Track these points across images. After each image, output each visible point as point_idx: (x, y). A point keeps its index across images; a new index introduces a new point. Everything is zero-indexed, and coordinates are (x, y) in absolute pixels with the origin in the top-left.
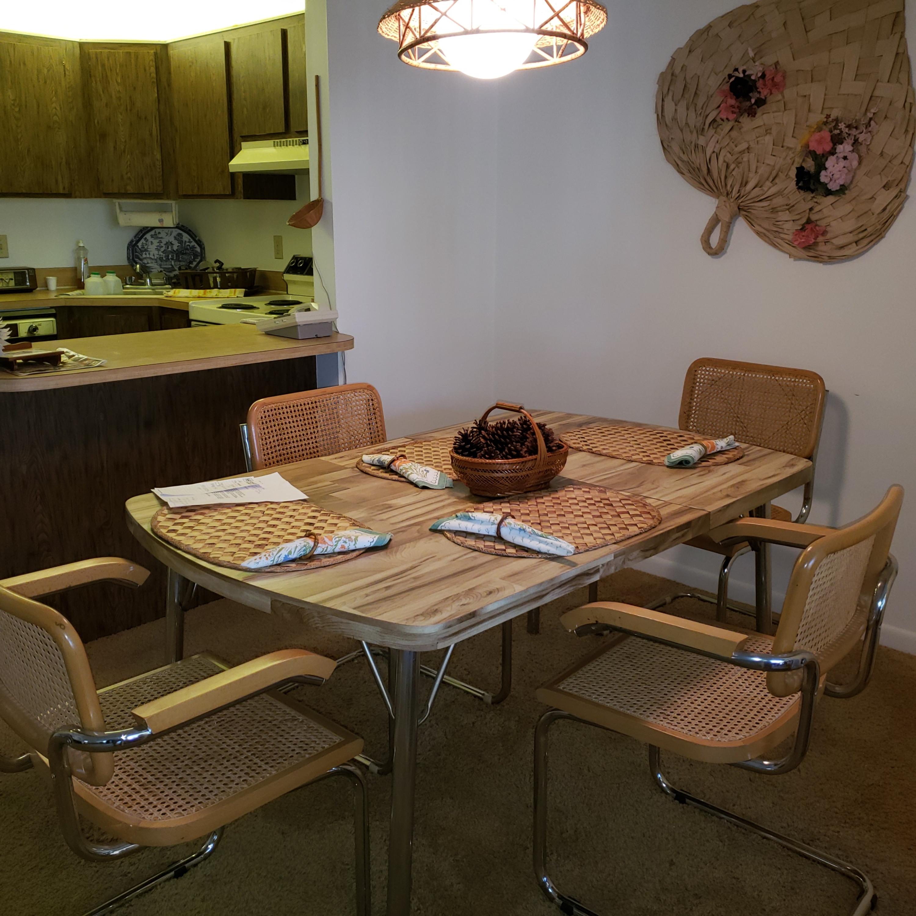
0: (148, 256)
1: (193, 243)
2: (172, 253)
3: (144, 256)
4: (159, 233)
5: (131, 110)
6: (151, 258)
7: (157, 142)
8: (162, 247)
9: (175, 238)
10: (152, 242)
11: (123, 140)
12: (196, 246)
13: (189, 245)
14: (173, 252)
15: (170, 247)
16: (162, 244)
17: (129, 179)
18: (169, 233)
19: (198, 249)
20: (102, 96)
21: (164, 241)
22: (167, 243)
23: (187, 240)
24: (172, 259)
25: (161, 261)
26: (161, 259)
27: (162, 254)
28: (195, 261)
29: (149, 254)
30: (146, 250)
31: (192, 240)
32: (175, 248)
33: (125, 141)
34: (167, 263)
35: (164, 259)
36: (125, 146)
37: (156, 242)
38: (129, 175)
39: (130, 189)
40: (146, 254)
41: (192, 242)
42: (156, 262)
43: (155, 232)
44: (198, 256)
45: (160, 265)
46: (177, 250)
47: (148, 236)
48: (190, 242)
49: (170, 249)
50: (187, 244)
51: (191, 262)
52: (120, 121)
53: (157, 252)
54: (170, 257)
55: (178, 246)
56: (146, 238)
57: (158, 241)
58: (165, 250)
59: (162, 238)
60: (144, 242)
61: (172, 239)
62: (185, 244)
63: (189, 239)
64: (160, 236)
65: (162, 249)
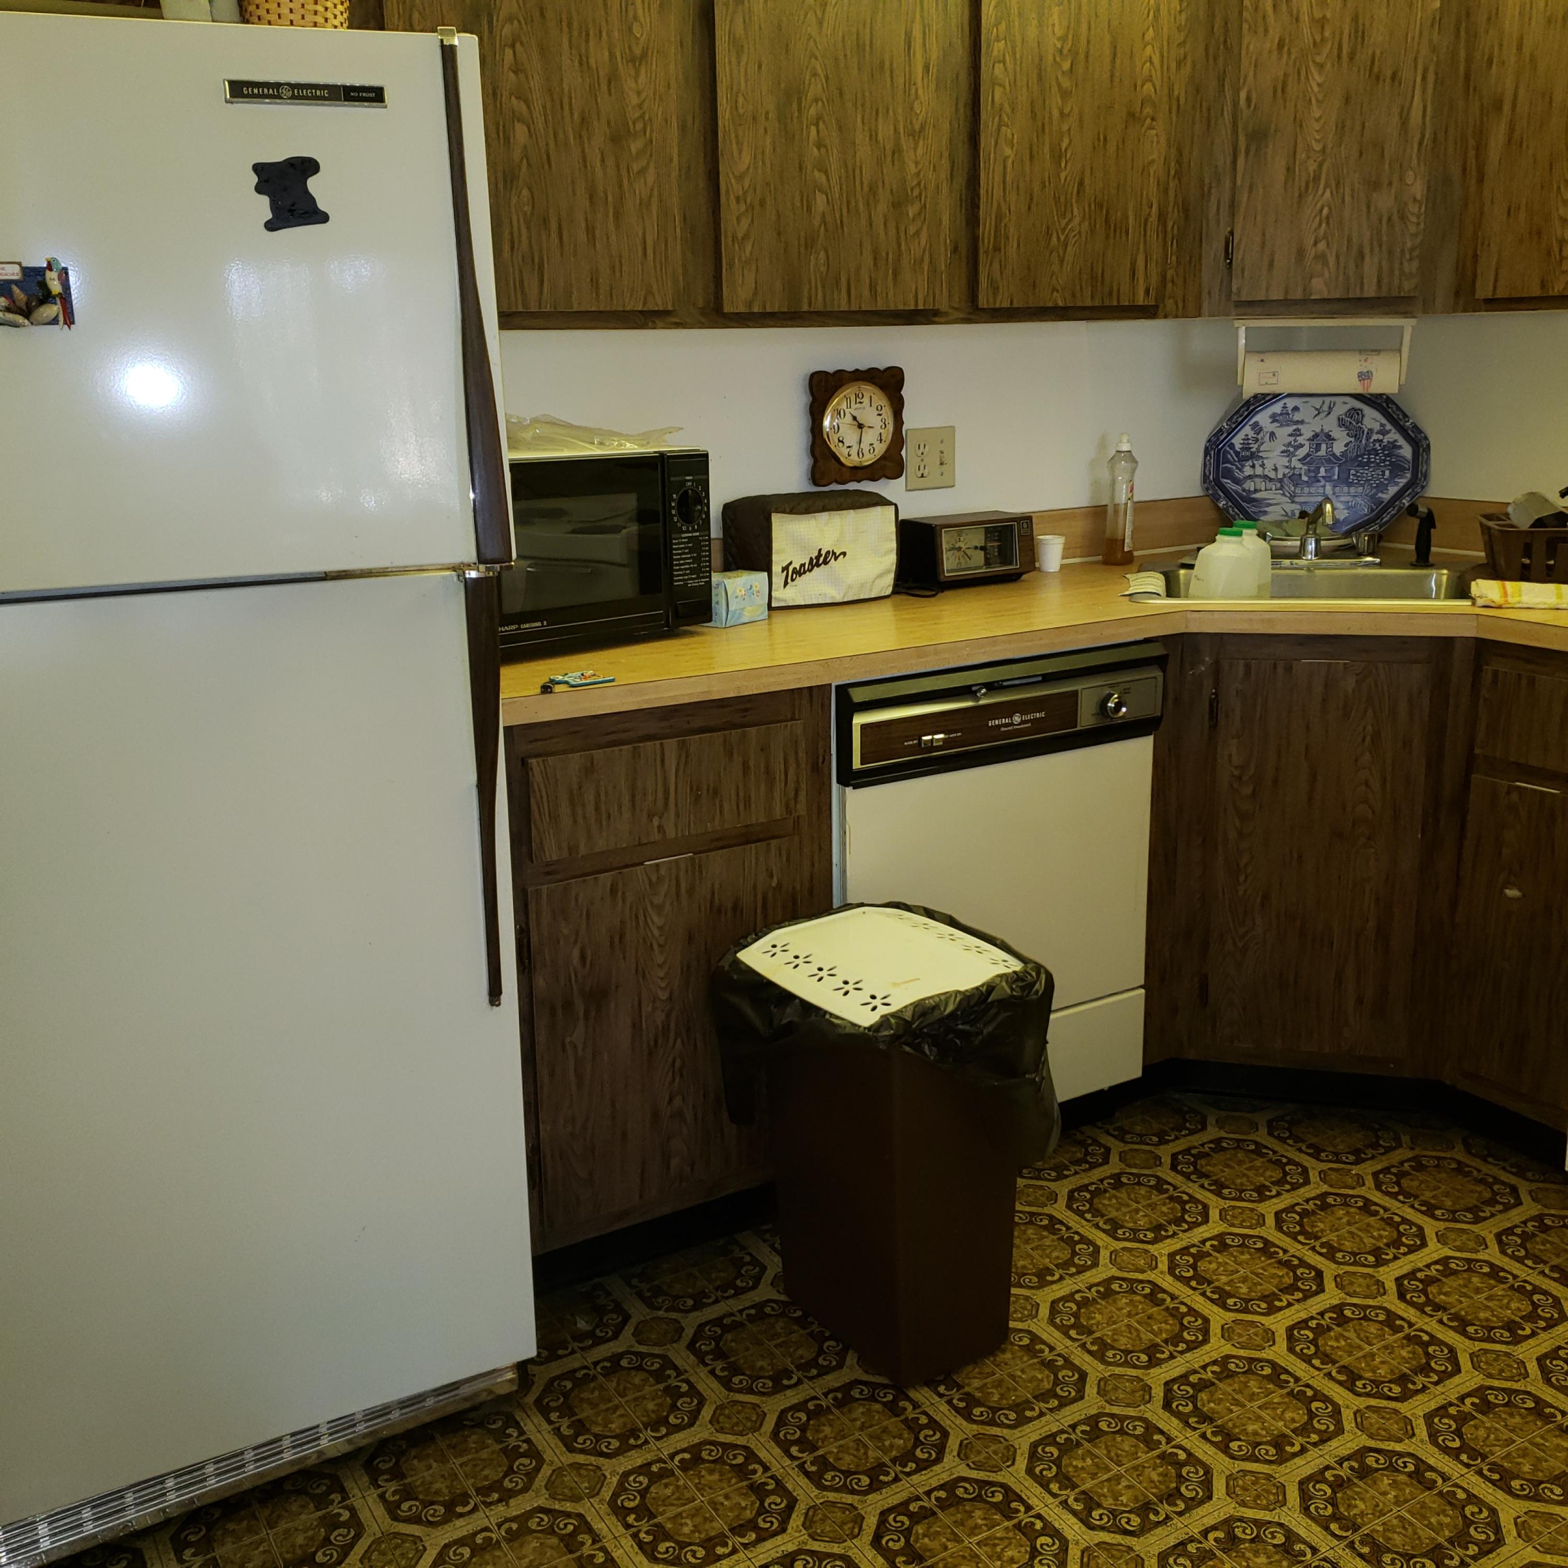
0: (1259, 471)
1: (1394, 436)
2: (1329, 461)
3: (1248, 471)
4: (1296, 409)
5: (1352, 57)
6: (1265, 477)
7: (1420, 143)
8: (1302, 446)
9: (1341, 423)
10: (1272, 435)
11: (1317, 147)
12: (1401, 441)
13: (1381, 441)
14: (1332, 459)
15: (1324, 447)
16: (1300, 440)
17: (1321, 258)
18: (1325, 408)
19: (1407, 451)
20: (1271, 18)
21: (1307, 433)
22: (1316, 436)
23: (1377, 427)
24: (1328, 479)
25: (1296, 485)
26: (1295, 478)
27: (1299, 465)
28: (1397, 484)
29: (1263, 465)
30: (1254, 456)
31: (1389, 427)
32: (1338, 448)
33: (1324, 150)
34: (1313, 490)
35: (1305, 478)
36: (1320, 165)
37: (1283, 433)
38: (1322, 246)
39: (1319, 288)
40: (1253, 466)
41: (1389, 432)
42: (1281, 488)
43: (1285, 407)
44: (1403, 469)
45: (1292, 498)
46: (1344, 454)
47: (1263, 418)
48: (1383, 432)
49: (1323, 452)
50: (1375, 437)
51: (1382, 487)
52: (1316, 89)
53: (1285, 461)
54: (1322, 472)
55: (1346, 445)
56: (1256, 424)
57: (1290, 429)
58: (1308, 455)
59: (1302, 422)
60: (1251, 434)
61: (1330, 424)
62: (1368, 439)
63: (1382, 425)
64: (1297, 416)
65: (1302, 452)
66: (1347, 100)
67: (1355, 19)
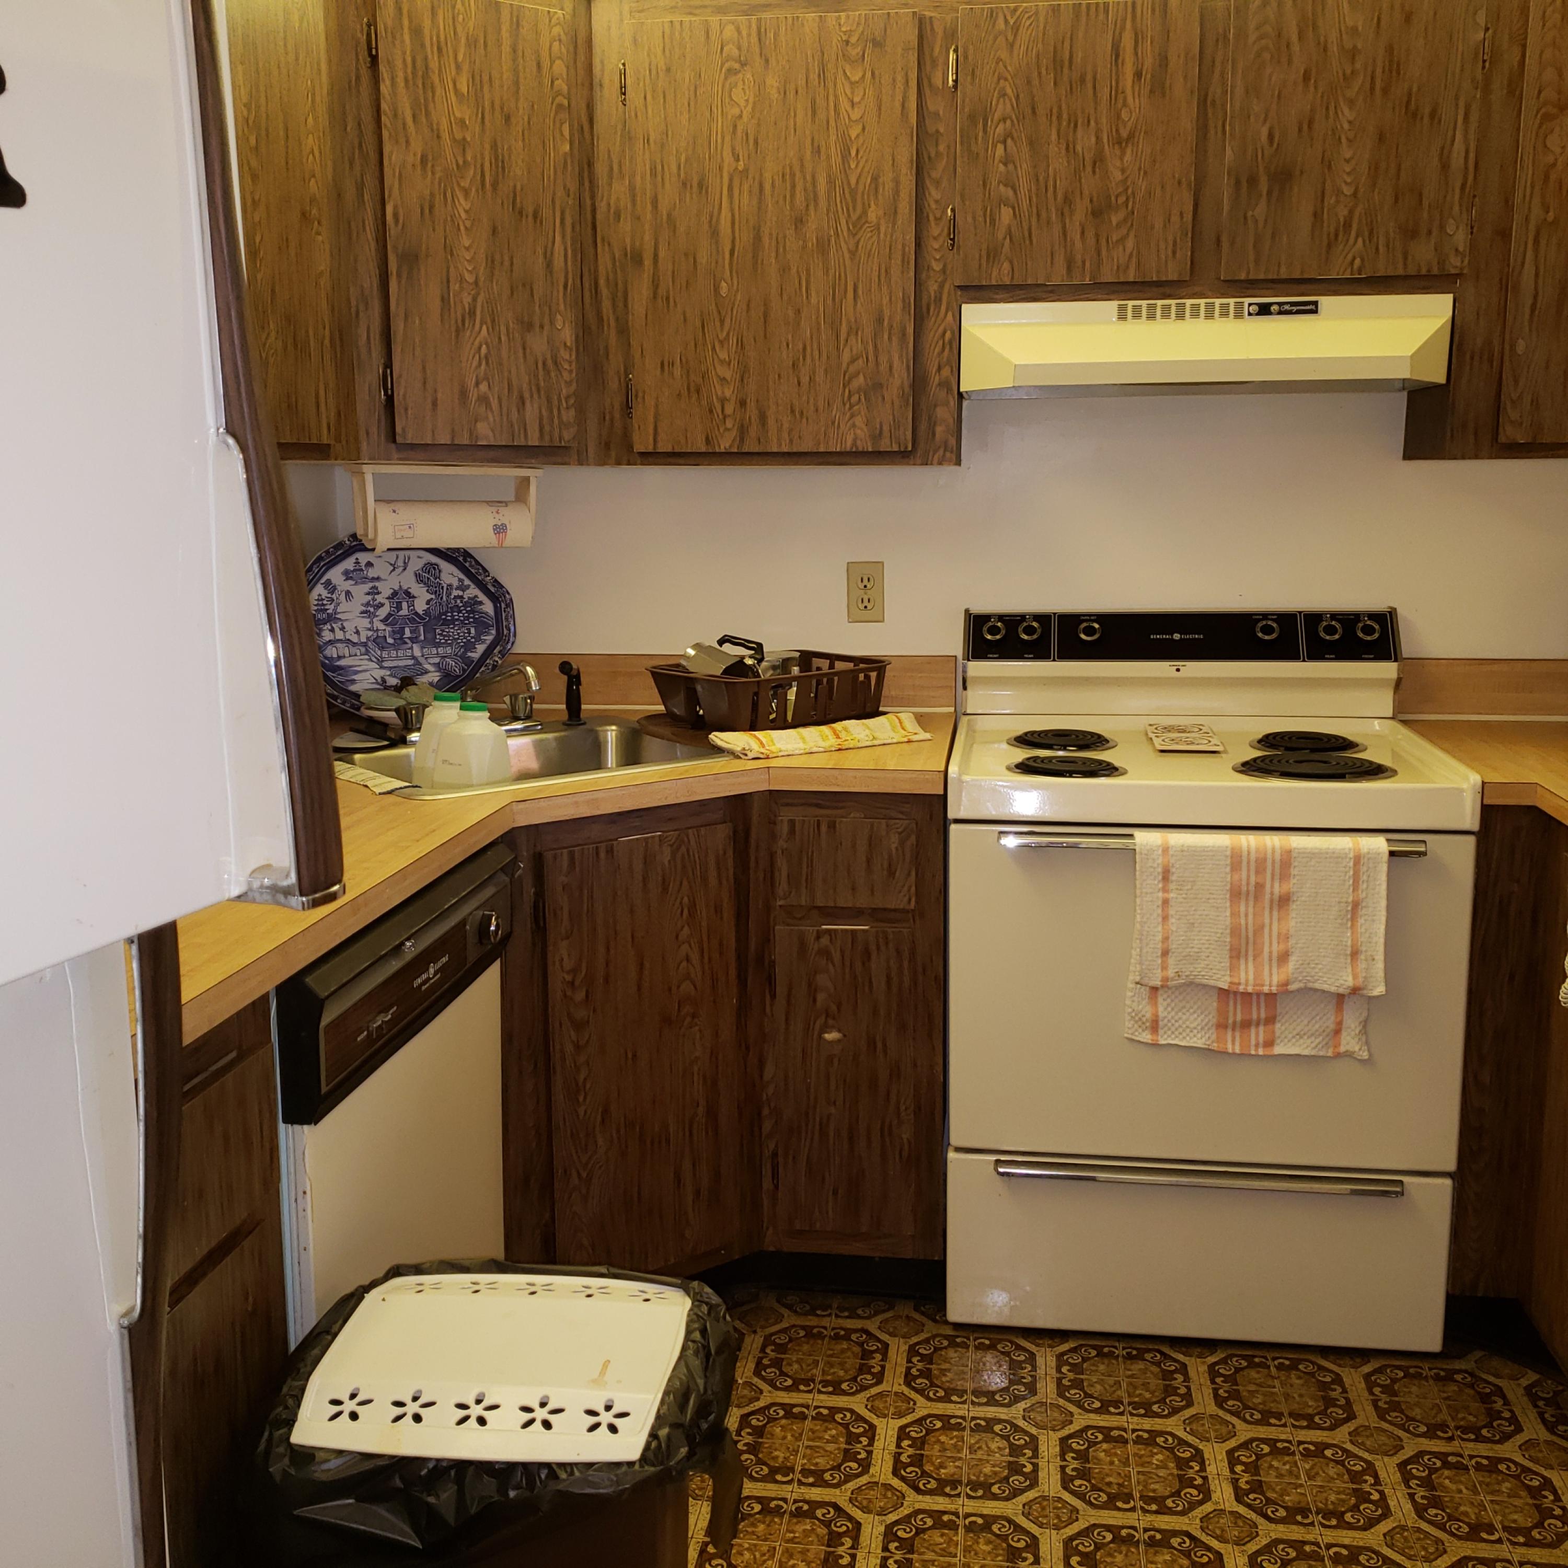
0: (339, 635)
1: (473, 591)
2: (412, 621)
3: (327, 635)
4: (369, 564)
5: (495, 185)
6: (348, 641)
8: (382, 605)
9: (419, 578)
10: (348, 593)
11: (470, 278)
12: (482, 597)
13: (461, 597)
14: (415, 618)
15: (405, 605)
16: (379, 599)
17: (483, 400)
18: (400, 563)
19: (488, 607)
20: (412, 129)
21: (386, 590)
22: (395, 593)
23: (455, 583)
24: (414, 640)
25: (382, 649)
26: (379, 642)
27: (382, 626)
28: (484, 642)
29: (343, 629)
30: (332, 618)
31: (467, 582)
32: (420, 607)
33: (476, 283)
34: (400, 653)
35: (390, 641)
36: (475, 299)
37: (360, 592)
38: (483, 387)
39: (486, 433)
40: (332, 630)
41: (468, 587)
42: (367, 653)
43: (357, 563)
44: (488, 626)
45: (380, 661)
46: (427, 612)
47: (335, 575)
48: (463, 588)
49: (405, 611)
50: (455, 593)
51: (470, 646)
53: (365, 623)
54: (407, 633)
55: (428, 602)
56: (328, 582)
57: (367, 587)
58: (389, 615)
59: (378, 579)
60: (325, 594)
61: (408, 581)
62: (449, 595)
63: (460, 580)
64: (372, 573)
65: (383, 612)
66: (494, 231)
67: (494, 146)
